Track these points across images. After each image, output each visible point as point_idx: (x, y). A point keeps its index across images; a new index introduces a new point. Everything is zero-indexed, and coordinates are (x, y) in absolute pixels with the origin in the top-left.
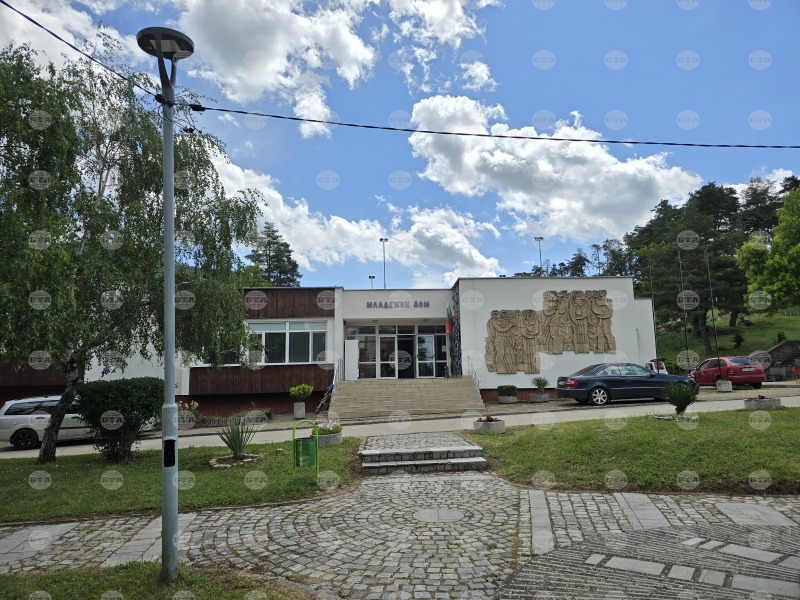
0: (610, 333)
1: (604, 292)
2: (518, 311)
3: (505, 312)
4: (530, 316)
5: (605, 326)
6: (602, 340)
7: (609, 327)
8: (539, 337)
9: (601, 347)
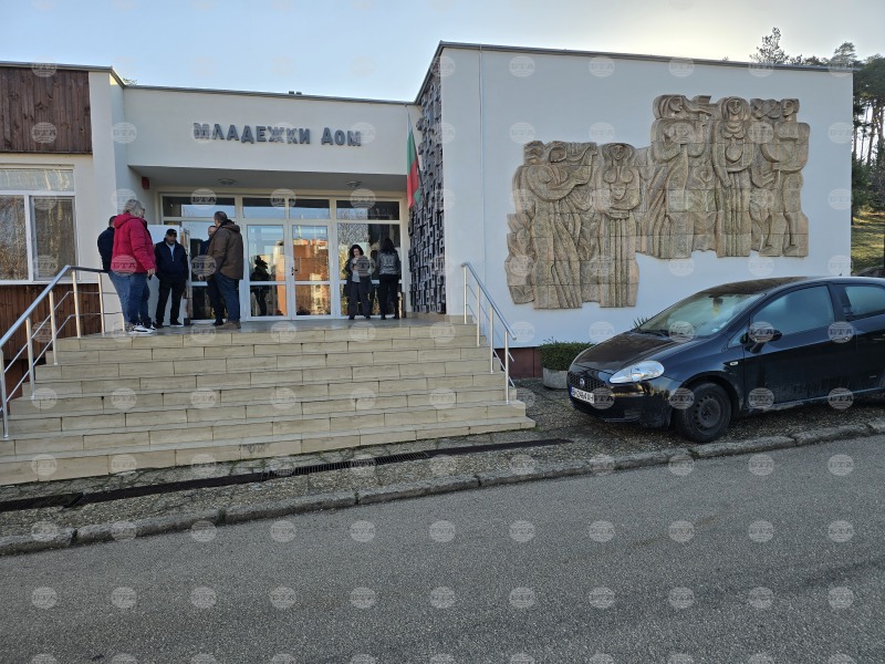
0: (796, 209)
1: (793, 103)
2: (591, 147)
3: (559, 147)
4: (620, 161)
5: (788, 191)
6: (780, 226)
7: (796, 194)
8: (639, 215)
9: (777, 243)
